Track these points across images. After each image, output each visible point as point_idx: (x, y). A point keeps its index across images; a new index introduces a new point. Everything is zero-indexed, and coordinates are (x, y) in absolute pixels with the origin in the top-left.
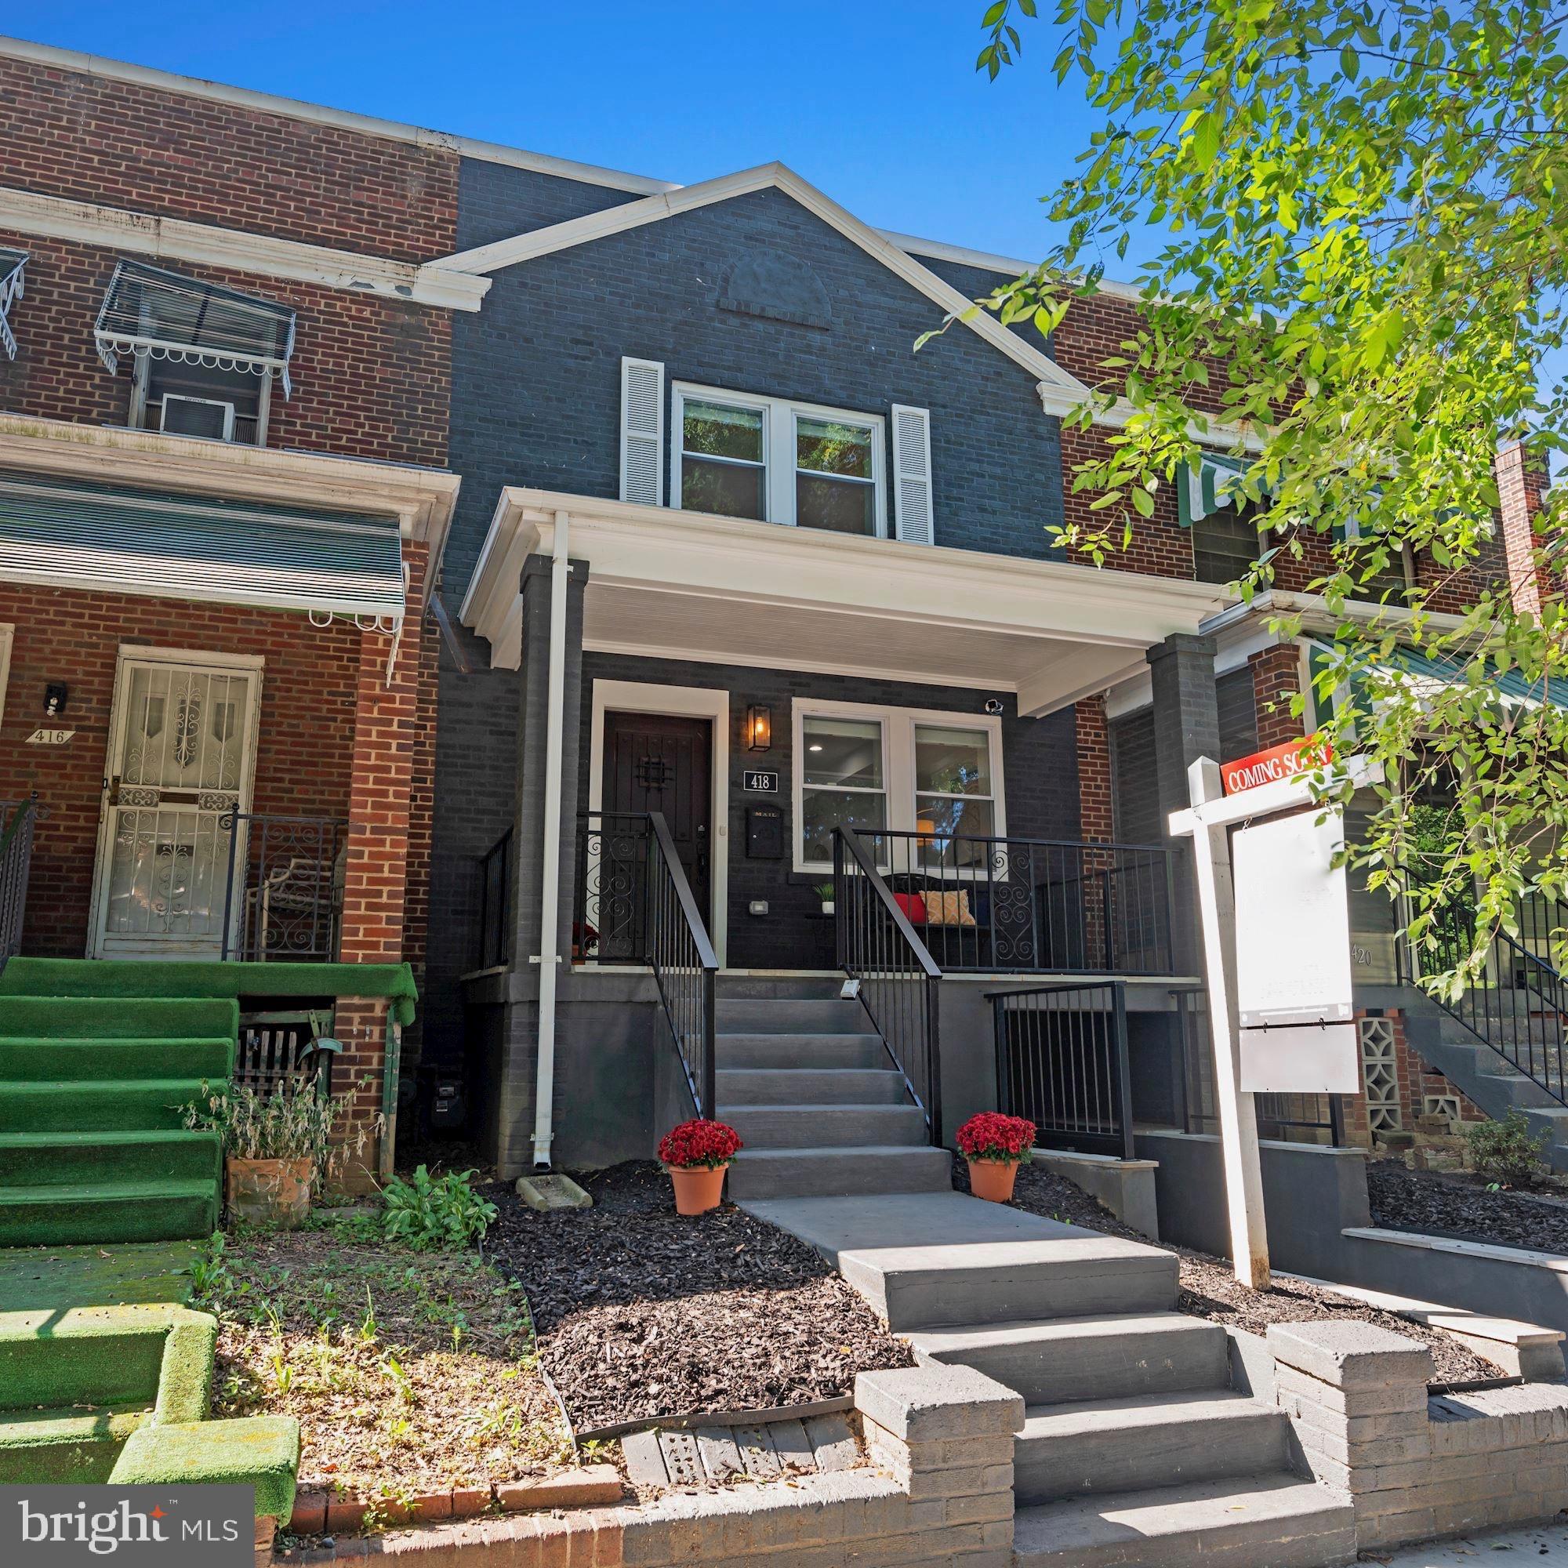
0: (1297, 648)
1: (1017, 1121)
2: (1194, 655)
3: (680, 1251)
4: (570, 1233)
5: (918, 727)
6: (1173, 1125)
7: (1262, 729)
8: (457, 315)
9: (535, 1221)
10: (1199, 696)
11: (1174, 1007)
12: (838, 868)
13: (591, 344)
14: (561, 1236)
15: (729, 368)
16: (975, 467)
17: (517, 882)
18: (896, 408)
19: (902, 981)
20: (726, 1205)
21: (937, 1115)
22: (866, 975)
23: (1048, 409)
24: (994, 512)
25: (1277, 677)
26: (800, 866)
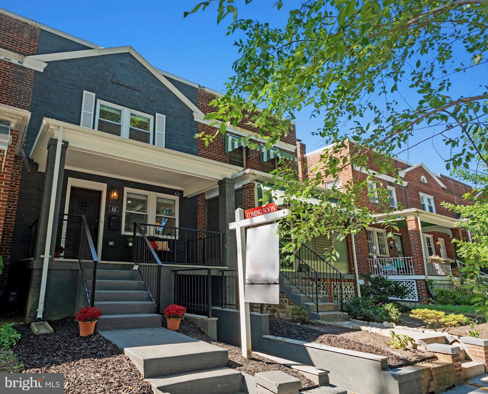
0: (254, 184)
1: (181, 307)
2: (230, 184)
3: (79, 350)
4: (44, 343)
5: (157, 198)
6: (218, 306)
7: (245, 204)
8: (36, 72)
9: (34, 339)
10: (231, 194)
11: (221, 275)
12: (135, 234)
13: (75, 86)
14: (41, 344)
15: (113, 98)
16: (176, 132)
17: (39, 233)
18: (157, 114)
19: (151, 266)
20: (95, 333)
21: (159, 306)
22: (141, 264)
23: (195, 120)
24: (180, 144)
25: (249, 191)
26: (123, 233)
